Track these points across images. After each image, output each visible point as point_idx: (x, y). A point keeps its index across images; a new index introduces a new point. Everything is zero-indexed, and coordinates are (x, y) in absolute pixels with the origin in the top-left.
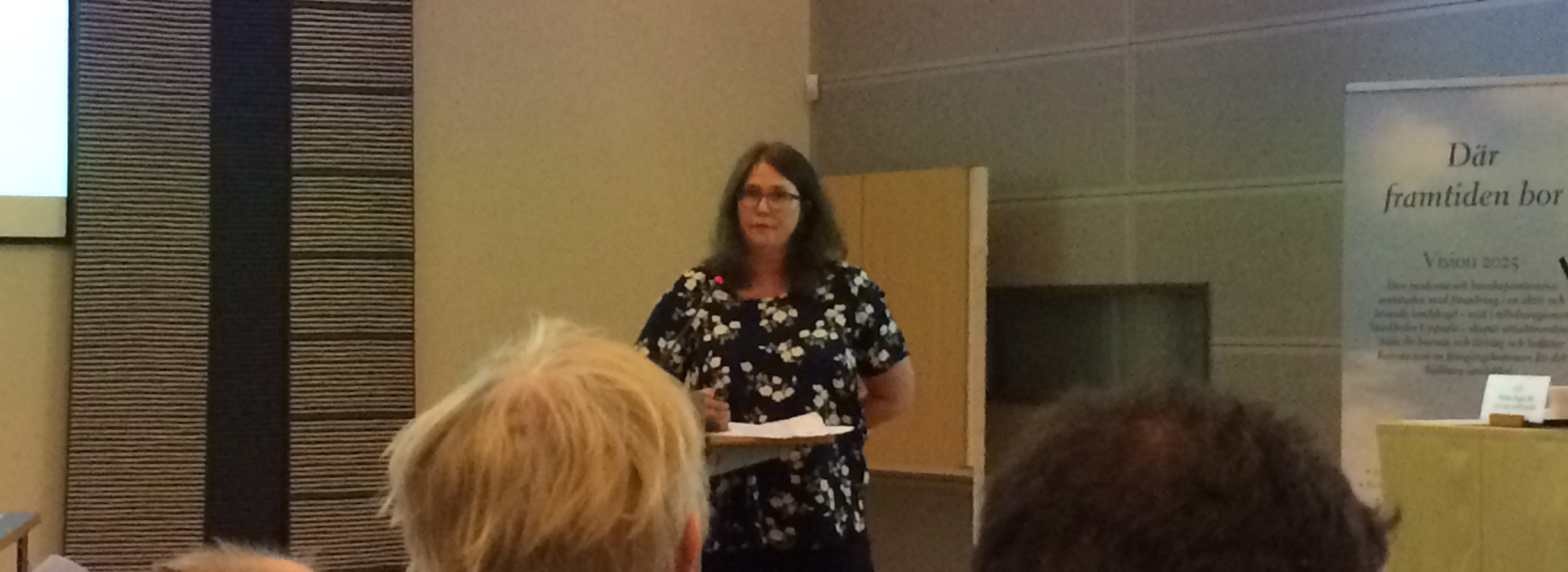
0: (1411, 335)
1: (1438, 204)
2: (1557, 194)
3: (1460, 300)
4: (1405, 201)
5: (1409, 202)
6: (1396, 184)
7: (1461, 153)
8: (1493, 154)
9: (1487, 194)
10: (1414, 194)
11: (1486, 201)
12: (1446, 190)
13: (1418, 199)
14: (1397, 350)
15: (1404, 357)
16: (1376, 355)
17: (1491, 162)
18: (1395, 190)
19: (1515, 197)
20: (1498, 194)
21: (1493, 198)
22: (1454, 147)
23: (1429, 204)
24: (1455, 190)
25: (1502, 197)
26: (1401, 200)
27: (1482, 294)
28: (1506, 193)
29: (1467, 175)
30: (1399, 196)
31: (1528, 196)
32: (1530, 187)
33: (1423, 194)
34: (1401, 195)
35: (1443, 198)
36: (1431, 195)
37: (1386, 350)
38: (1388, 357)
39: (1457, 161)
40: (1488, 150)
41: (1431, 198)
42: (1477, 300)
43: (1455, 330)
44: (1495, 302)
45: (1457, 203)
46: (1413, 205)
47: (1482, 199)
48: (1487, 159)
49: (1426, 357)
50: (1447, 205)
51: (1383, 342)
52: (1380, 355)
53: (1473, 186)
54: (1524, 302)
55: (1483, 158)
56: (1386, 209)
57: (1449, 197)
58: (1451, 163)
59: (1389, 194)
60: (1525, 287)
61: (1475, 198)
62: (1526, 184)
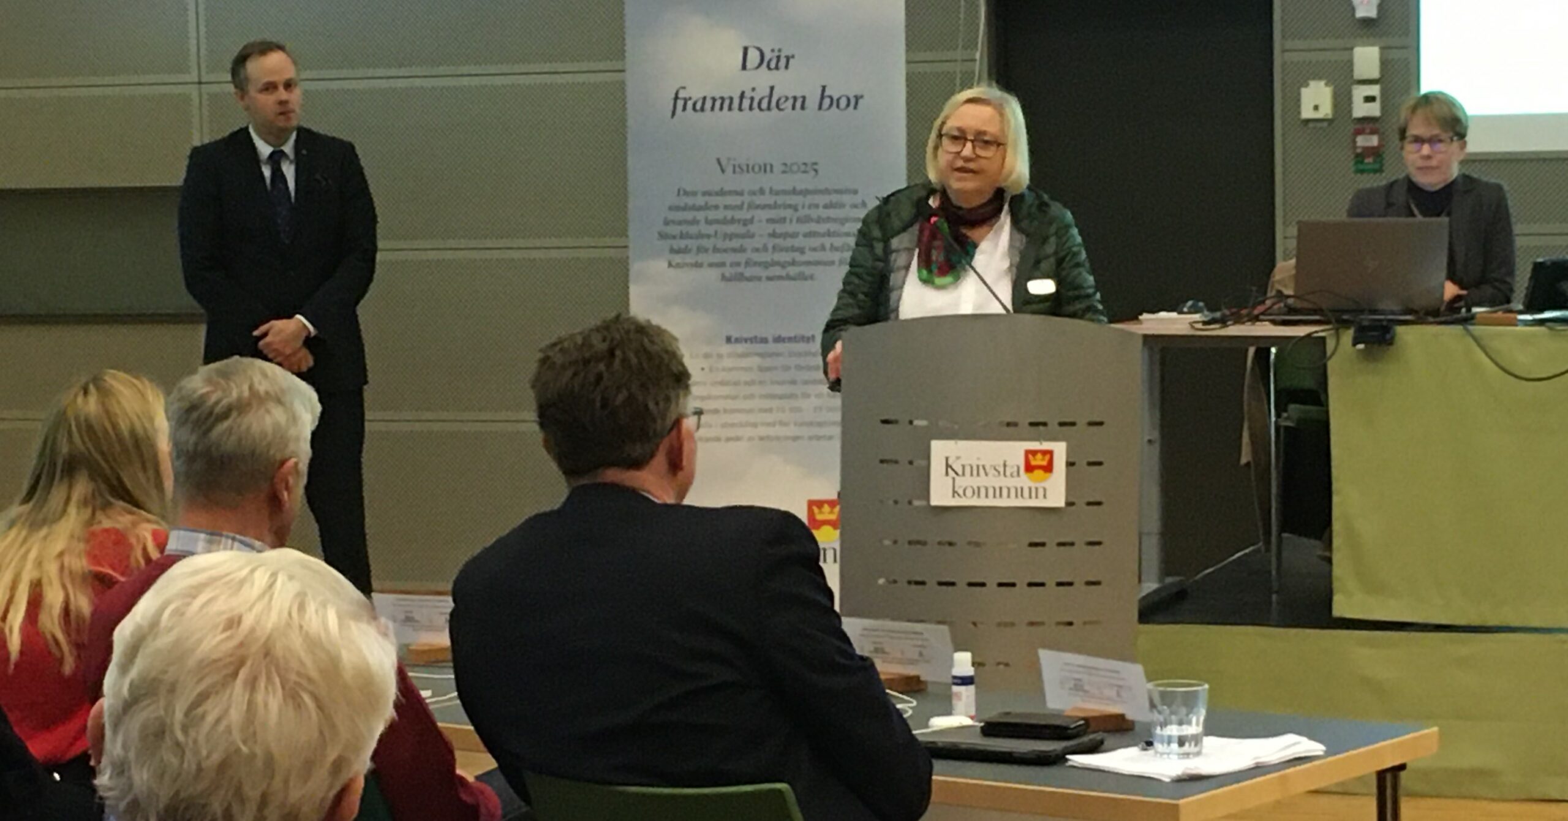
0: (705, 242)
1: (730, 109)
2: (857, 98)
3: (758, 207)
4: (694, 105)
5: (698, 107)
6: (684, 88)
7: (753, 57)
8: (788, 59)
9: (783, 100)
10: (704, 99)
11: (782, 107)
12: (738, 94)
13: (708, 103)
14: (689, 259)
15: (698, 265)
16: (666, 265)
17: (787, 67)
18: (682, 94)
19: (812, 102)
20: (795, 99)
21: (791, 102)
22: (746, 50)
23: (721, 108)
24: (748, 94)
25: (800, 102)
26: (690, 104)
27: (781, 199)
28: (804, 98)
30: (686, 100)
31: (827, 101)
32: (827, 93)
33: (714, 100)
34: (690, 99)
35: (736, 103)
36: (723, 99)
37: (677, 259)
38: (678, 266)
39: (749, 65)
40: (783, 55)
41: (723, 103)
42: (775, 206)
43: (752, 236)
44: (795, 208)
45: (751, 108)
46: (702, 109)
47: (778, 106)
48: (783, 62)
49: (723, 264)
50: (740, 109)
51: (673, 251)
52: (670, 265)
53: (768, 91)
54: (826, 207)
55: (778, 62)
56: (674, 113)
57: (742, 101)
58: (744, 67)
59: (676, 98)
60: (826, 191)
61: (771, 102)
62: (824, 88)
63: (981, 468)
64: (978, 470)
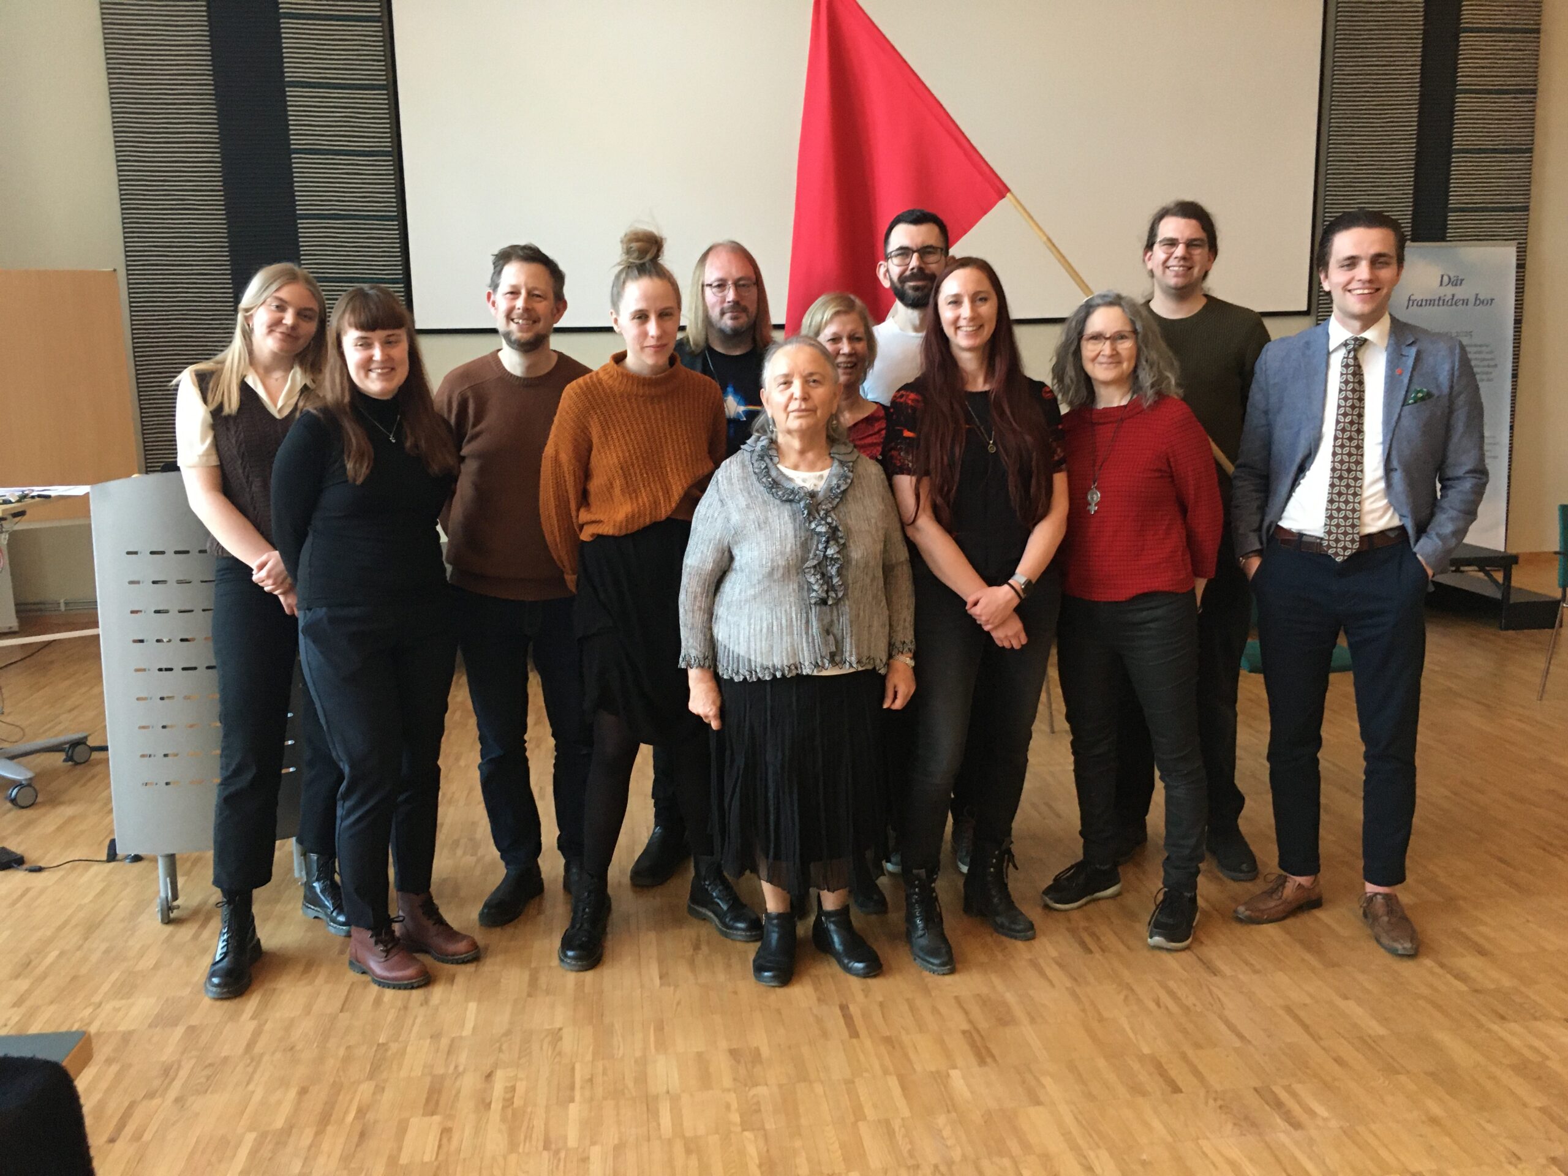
1: (1434, 305)
2: (1492, 300)
5: (1419, 304)
6: (1413, 295)
7: (1446, 279)
8: (1462, 280)
9: (1458, 300)
10: (1422, 300)
11: (1458, 304)
12: (1438, 298)
13: (1424, 303)
17: (1461, 285)
18: (1412, 298)
19: (1472, 300)
20: (1464, 300)
21: (1461, 302)
22: (1442, 276)
23: (1430, 305)
24: (1442, 298)
25: (1465, 302)
26: (1415, 303)
28: (1468, 300)
29: (1448, 291)
30: (1413, 301)
31: (1478, 302)
32: (1479, 297)
33: (1427, 301)
34: (1416, 300)
35: (1436, 302)
36: (1431, 300)
39: (1443, 283)
40: (1459, 279)
41: (1430, 302)
45: (1443, 305)
46: (1421, 305)
47: (1456, 304)
48: (1459, 282)
50: (1438, 305)
53: (1451, 296)
54: (1475, 353)
55: (1456, 282)
56: (1407, 307)
57: (1440, 301)
58: (1441, 285)
59: (1409, 300)
60: (1476, 346)
61: (1453, 302)
62: (1477, 295)
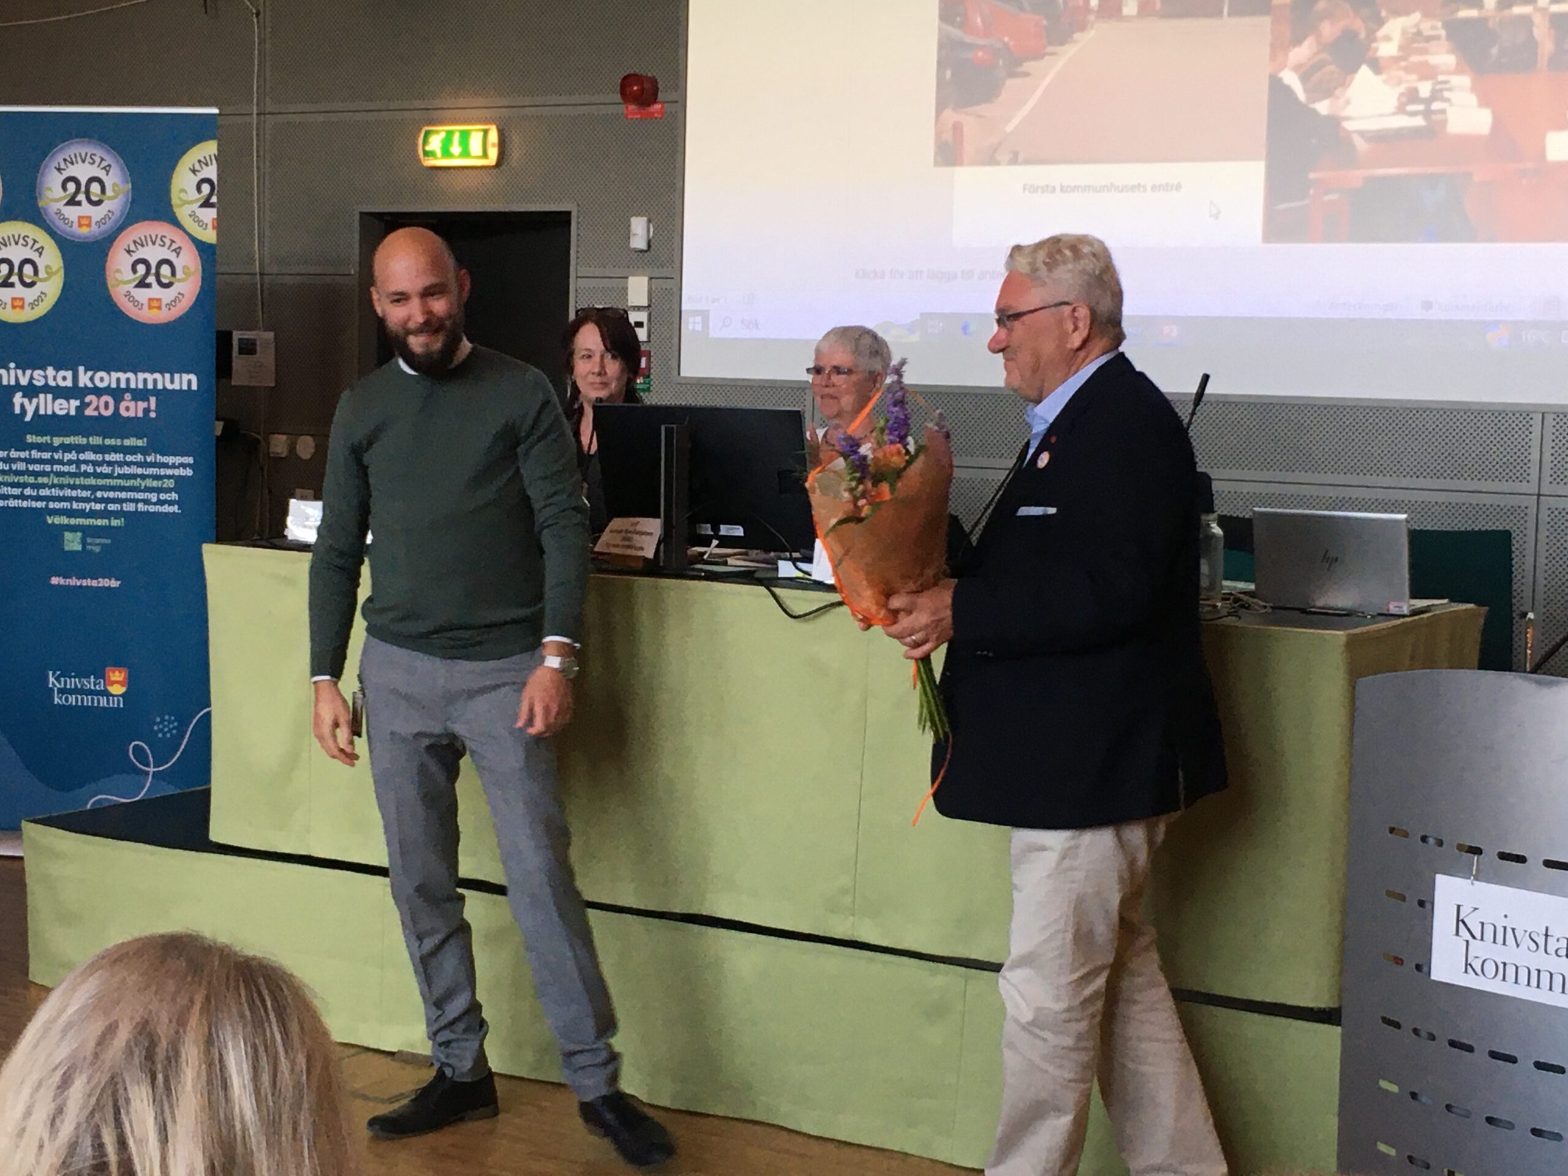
63: (1509, 932)
64: (1504, 935)
